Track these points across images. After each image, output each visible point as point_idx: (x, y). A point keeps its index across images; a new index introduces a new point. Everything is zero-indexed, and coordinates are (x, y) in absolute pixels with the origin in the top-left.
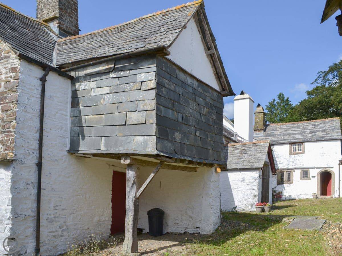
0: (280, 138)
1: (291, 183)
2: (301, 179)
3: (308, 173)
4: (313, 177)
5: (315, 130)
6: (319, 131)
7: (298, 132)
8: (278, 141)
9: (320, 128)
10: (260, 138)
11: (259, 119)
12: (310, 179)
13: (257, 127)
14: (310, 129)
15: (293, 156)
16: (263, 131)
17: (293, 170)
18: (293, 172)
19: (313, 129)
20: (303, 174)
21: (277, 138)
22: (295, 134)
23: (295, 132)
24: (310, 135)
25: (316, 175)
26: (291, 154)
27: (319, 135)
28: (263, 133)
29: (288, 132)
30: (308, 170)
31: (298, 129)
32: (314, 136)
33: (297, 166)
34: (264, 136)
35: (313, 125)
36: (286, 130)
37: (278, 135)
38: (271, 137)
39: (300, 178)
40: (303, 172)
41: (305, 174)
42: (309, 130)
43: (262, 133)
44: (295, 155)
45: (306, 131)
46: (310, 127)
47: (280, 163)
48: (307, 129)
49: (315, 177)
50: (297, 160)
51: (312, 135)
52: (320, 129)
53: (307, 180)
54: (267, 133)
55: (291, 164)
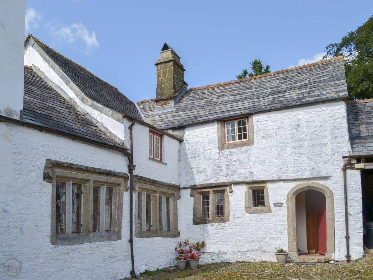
0: (202, 112)
1: (224, 221)
2: (248, 210)
3: (265, 195)
4: (276, 205)
5: (283, 87)
6: (292, 89)
7: (246, 96)
8: (196, 117)
9: (297, 82)
10: (164, 116)
11: (164, 76)
12: (270, 211)
13: (162, 94)
14: (272, 88)
15: (227, 152)
16: (172, 102)
17: (228, 188)
18: (228, 192)
19: (279, 87)
20: (254, 198)
21: (196, 113)
22: (238, 101)
23: (238, 97)
24: (270, 98)
25: (283, 199)
26: (222, 146)
27: (291, 96)
28: (173, 106)
29: (223, 99)
30: (265, 186)
31: (246, 91)
32: (279, 100)
33: (236, 179)
34: (172, 112)
35: (281, 79)
36: (221, 96)
37: (200, 107)
38: (185, 112)
39: (246, 208)
40: (253, 191)
41: (259, 198)
42: (270, 90)
43: (171, 106)
44: (232, 150)
45: (262, 91)
46: (274, 84)
47: (200, 170)
48: (267, 88)
49: (281, 204)
50: (236, 161)
51: (274, 99)
52: (296, 85)
53: (262, 212)
54: (180, 105)
55: (224, 172)
